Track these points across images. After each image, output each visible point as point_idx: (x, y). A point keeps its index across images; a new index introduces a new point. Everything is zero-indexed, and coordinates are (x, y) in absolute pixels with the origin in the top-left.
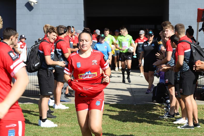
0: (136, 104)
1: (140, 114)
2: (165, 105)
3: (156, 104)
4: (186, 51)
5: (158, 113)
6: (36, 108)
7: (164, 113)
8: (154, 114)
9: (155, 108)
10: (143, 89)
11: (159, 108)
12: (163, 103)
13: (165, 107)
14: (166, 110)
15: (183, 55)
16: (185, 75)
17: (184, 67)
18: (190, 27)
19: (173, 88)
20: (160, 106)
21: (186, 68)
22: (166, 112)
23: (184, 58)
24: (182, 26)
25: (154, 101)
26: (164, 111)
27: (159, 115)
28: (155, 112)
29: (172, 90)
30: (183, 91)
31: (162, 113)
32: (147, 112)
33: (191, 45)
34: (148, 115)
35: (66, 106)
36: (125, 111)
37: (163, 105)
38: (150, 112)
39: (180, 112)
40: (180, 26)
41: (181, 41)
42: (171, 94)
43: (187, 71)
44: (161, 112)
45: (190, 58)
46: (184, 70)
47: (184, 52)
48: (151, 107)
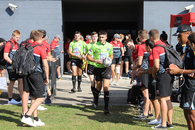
0: (112, 106)
1: (115, 115)
2: (139, 106)
3: (131, 105)
4: (161, 55)
5: (133, 114)
6: (15, 109)
7: (138, 114)
8: (129, 115)
9: (130, 109)
10: (118, 91)
11: (133, 109)
12: (137, 104)
13: (140, 109)
14: (140, 111)
15: (158, 58)
16: (161, 77)
17: (160, 70)
18: (164, 32)
19: (147, 91)
20: (134, 108)
21: (162, 71)
22: (140, 113)
23: (160, 62)
24: (157, 32)
25: (129, 103)
26: (139, 112)
27: (134, 116)
28: (130, 114)
29: (145, 92)
30: (160, 92)
31: (137, 115)
32: (122, 113)
33: (165, 49)
34: (123, 116)
35: (44, 107)
36: (101, 112)
37: (138, 106)
38: (125, 113)
39: (154, 113)
40: (155, 32)
41: (156, 46)
42: (145, 96)
43: (163, 73)
44: (135, 113)
45: (164, 61)
46: (160, 73)
47: (160, 56)
48: (126, 109)
